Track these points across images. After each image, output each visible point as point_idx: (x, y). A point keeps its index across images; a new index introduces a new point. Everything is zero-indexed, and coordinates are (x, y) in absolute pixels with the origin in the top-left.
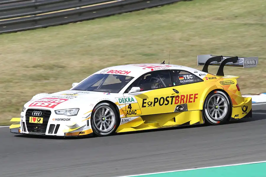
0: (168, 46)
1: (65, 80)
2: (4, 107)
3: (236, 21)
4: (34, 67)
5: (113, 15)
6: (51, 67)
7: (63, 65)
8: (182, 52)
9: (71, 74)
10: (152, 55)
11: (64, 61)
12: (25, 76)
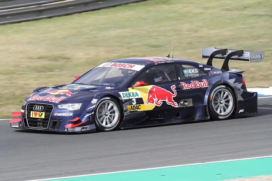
0: (176, 37)
1: (70, 72)
2: (8, 99)
3: (245, 12)
4: (39, 58)
5: (120, 5)
6: (56, 59)
7: (68, 56)
8: (190, 43)
9: (76, 65)
10: (159, 46)
11: (69, 53)
12: (28, 67)
